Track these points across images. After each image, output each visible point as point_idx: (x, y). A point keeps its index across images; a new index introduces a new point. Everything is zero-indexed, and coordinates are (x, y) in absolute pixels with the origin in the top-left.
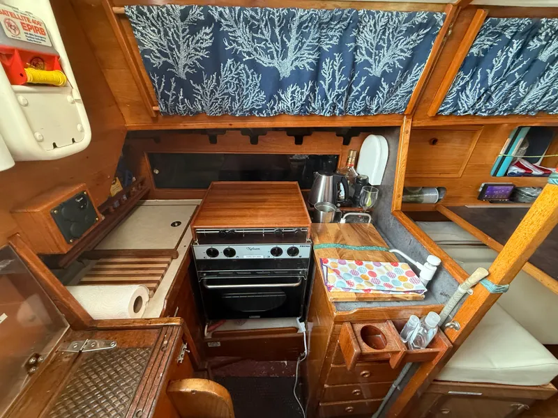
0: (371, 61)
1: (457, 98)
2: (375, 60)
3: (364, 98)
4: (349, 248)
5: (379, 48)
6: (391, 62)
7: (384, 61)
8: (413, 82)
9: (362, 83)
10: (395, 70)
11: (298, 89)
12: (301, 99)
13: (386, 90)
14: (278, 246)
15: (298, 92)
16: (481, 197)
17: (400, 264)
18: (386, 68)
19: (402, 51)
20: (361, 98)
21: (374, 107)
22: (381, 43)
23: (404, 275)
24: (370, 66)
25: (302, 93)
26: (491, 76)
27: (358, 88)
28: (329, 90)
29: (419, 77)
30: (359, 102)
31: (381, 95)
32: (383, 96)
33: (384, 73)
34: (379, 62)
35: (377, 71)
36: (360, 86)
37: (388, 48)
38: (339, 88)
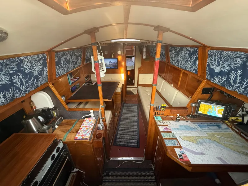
0: (33, 71)
1: (58, 72)
2: (33, 70)
3: (36, 83)
4: (71, 130)
5: (33, 67)
6: (39, 69)
7: (37, 70)
8: (47, 72)
9: (33, 79)
10: (41, 71)
11: (7, 92)
12: (10, 96)
13: (41, 78)
14: (52, 154)
15: (7, 94)
16: (72, 92)
17: (85, 119)
18: (38, 72)
19: (40, 65)
20: (34, 84)
21: (39, 84)
22: (32, 65)
23: (89, 120)
24: (33, 73)
25: (10, 93)
26: (62, 65)
27: (31, 81)
28: (21, 87)
29: (47, 71)
30: (34, 85)
31: (40, 80)
32: (41, 80)
33: (38, 73)
34: (35, 71)
35: (36, 73)
36: (32, 80)
37: (36, 66)
38: (26, 84)
